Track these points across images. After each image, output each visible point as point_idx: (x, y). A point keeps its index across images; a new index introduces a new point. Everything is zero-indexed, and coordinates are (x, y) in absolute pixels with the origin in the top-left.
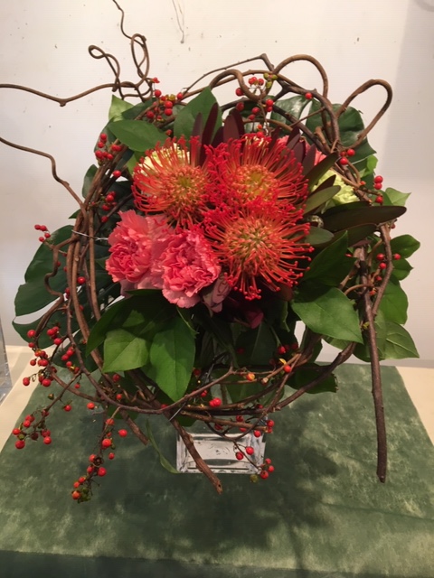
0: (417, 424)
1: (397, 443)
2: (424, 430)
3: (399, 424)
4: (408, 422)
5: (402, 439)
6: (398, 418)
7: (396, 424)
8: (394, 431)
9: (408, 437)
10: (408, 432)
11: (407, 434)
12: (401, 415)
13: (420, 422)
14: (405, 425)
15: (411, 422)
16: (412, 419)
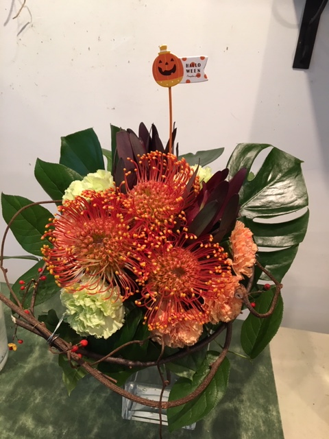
0: (274, 413)
1: (250, 434)
2: (280, 422)
3: (257, 412)
4: (267, 411)
5: (257, 430)
6: (258, 405)
7: (255, 411)
8: (250, 419)
9: (263, 428)
10: (264, 422)
11: (262, 424)
12: (262, 401)
13: (278, 412)
14: (263, 413)
15: (270, 410)
16: (271, 408)
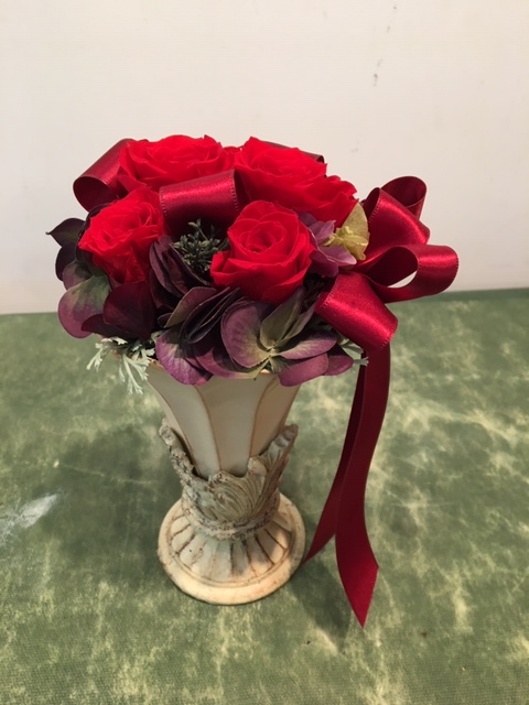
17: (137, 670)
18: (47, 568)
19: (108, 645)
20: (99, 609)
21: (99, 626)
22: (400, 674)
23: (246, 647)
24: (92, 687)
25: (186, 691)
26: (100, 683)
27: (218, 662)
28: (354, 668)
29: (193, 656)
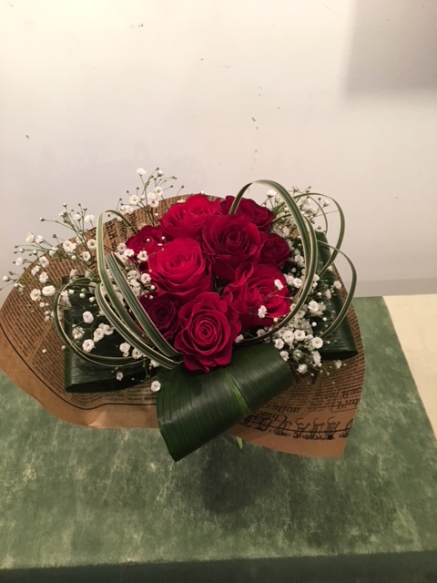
0: (415, 401)
2: (423, 409)
3: (394, 403)
4: (405, 400)
5: (398, 424)
6: (393, 395)
7: (391, 403)
8: (387, 413)
9: (404, 421)
10: (404, 414)
11: (403, 417)
12: (396, 390)
13: (419, 399)
14: (401, 404)
15: (408, 399)
16: (409, 396)
17: (84, 471)
18: (56, 432)
19: (75, 462)
20: (73, 449)
21: (72, 455)
22: (175, 481)
23: (123, 467)
24: (67, 476)
25: (99, 480)
26: (70, 474)
27: (112, 471)
28: (159, 477)
29: (104, 468)
